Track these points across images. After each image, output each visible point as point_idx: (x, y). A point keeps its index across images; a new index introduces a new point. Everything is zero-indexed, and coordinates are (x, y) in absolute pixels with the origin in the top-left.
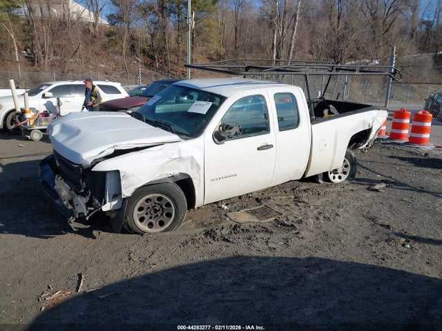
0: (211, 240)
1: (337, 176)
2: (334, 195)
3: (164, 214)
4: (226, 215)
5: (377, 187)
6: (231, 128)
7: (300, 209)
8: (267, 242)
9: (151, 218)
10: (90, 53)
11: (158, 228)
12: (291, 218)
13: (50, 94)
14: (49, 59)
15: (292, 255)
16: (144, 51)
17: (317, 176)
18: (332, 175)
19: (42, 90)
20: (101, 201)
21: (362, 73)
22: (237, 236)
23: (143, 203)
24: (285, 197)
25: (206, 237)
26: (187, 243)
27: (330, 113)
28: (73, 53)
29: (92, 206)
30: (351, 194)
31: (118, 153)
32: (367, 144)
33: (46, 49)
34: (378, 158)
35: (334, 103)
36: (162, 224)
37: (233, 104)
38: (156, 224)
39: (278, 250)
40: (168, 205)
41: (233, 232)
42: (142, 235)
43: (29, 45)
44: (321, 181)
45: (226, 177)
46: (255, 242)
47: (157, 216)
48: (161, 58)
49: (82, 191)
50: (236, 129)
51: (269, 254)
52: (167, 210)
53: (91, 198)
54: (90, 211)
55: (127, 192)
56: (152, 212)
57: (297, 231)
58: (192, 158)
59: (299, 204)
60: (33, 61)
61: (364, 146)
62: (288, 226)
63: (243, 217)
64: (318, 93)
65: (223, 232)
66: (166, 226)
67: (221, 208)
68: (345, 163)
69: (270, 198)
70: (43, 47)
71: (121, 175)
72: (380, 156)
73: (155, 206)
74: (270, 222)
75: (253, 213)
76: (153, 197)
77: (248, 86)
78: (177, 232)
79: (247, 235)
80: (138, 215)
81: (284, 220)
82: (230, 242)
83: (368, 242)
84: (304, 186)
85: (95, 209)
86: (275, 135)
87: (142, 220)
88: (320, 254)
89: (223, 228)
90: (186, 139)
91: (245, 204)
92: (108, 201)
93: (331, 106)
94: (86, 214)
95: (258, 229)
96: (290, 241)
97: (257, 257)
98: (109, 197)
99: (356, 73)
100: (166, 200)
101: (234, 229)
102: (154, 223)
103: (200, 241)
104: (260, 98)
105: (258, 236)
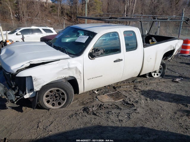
0: (86, 114)
1: (156, 74)
2: (155, 85)
3: (61, 99)
4: (96, 97)
5: (177, 80)
6: (99, 51)
7: (137, 94)
8: (118, 116)
9: (53, 101)
10: (44, 15)
11: (57, 106)
12: (132, 100)
13: (20, 33)
14: (26, 18)
15: (132, 126)
16: (67, 14)
17: (146, 74)
18: (154, 73)
19: (16, 31)
20: (23, 93)
21: (171, 20)
22: (101, 111)
23: (48, 93)
24: (129, 86)
25: (84, 112)
26: (72, 116)
27: (152, 41)
28: (36, 15)
29: (19, 96)
30: (164, 84)
31: (32, 66)
32: (172, 57)
33: (25, 13)
34: (175, 64)
35: (155, 37)
36: (59, 104)
37: (100, 37)
38: (56, 104)
39: (124, 121)
40: (63, 94)
41: (99, 108)
42: (48, 110)
43: (18, 12)
44: (148, 77)
45: (96, 77)
46: (111, 116)
47: (57, 100)
48: (75, 17)
49: (13, 87)
50: (102, 51)
51: (119, 124)
52: (62, 96)
53: (18, 90)
54: (18, 98)
55: (37, 88)
56: (54, 97)
57: (135, 108)
58: (76, 67)
59: (136, 90)
60: (19, 19)
61: (170, 58)
62: (130, 104)
63: (106, 99)
64: (146, 32)
65: (94, 109)
66: (62, 105)
67: (94, 92)
68: (161, 68)
69: (121, 87)
70: (23, 13)
71: (33, 79)
72: (176, 62)
73: (55, 94)
74: (120, 102)
75: (111, 95)
76: (54, 90)
77: (109, 27)
78: (68, 108)
79: (107, 110)
80: (46, 99)
81: (128, 101)
82: (96, 115)
83: (176, 116)
84: (139, 79)
85: (21, 97)
86: (124, 54)
87: (48, 102)
88: (148, 125)
89: (93, 106)
90: (73, 57)
91: (107, 90)
92: (27, 92)
93: (153, 38)
94: (14, 101)
95: (113, 106)
96: (131, 115)
97: (112, 127)
98: (28, 90)
99: (168, 20)
100: (61, 91)
101: (100, 107)
102: (55, 103)
103: (80, 115)
104: (116, 34)
105: (113, 112)
